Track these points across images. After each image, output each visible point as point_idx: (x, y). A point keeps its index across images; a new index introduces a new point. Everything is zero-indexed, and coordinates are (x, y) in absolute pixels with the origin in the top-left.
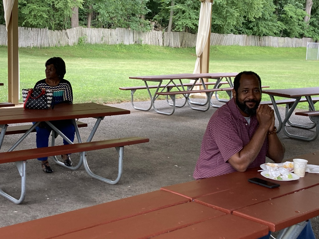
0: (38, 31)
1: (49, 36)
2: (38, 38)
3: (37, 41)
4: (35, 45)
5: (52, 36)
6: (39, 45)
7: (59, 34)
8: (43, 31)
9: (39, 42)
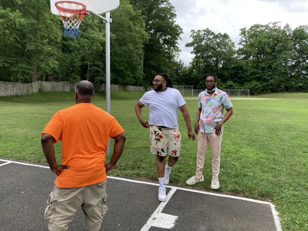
0: (14, 84)
1: (21, 88)
2: (14, 89)
3: (14, 91)
4: (12, 94)
5: (23, 87)
6: (15, 94)
7: (28, 86)
8: (17, 84)
9: (15, 92)
